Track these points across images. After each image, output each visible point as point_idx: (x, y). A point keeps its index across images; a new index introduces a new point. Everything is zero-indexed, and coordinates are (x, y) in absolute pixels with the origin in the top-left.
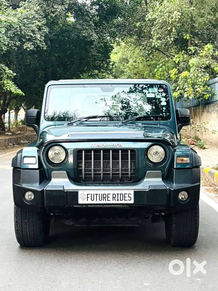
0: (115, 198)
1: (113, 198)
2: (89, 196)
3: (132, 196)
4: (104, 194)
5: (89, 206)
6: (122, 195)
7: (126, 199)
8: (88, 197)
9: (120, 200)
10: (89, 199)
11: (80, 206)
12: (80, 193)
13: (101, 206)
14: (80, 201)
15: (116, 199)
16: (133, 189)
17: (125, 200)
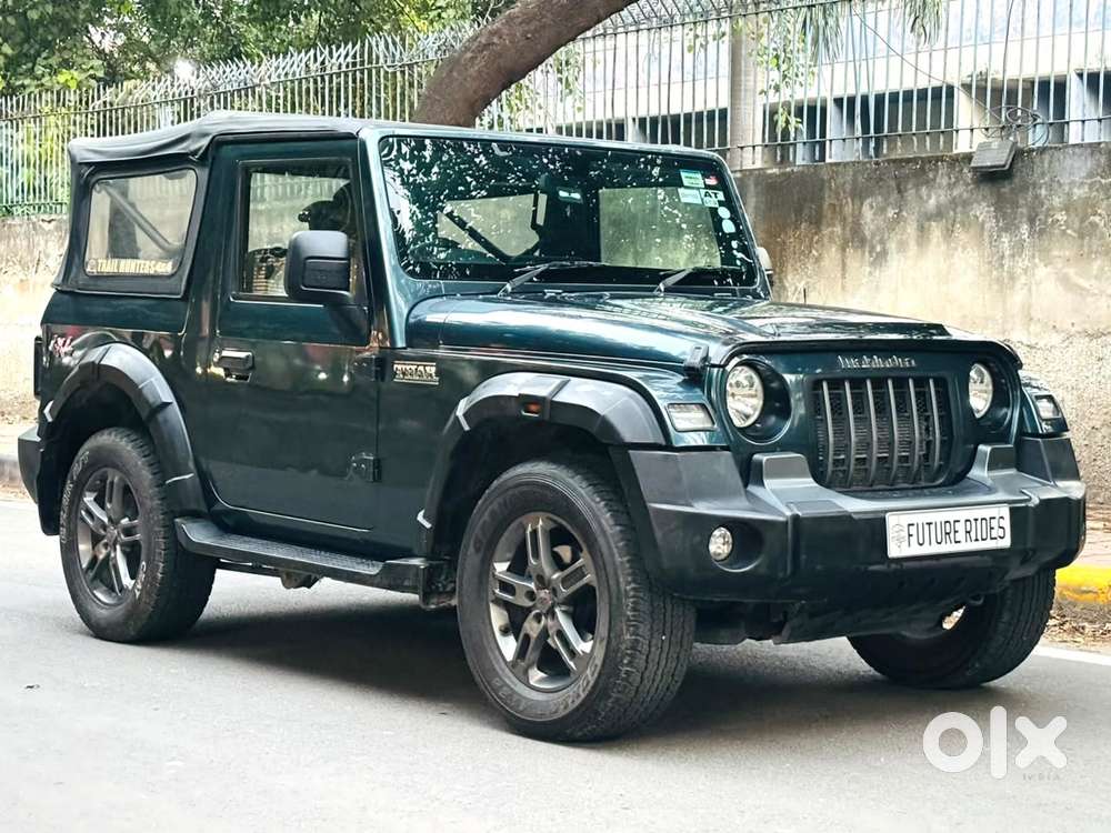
3: (1006, 523)
8: (910, 535)
9: (983, 539)
10: (914, 539)
14: (894, 551)
17: (992, 539)
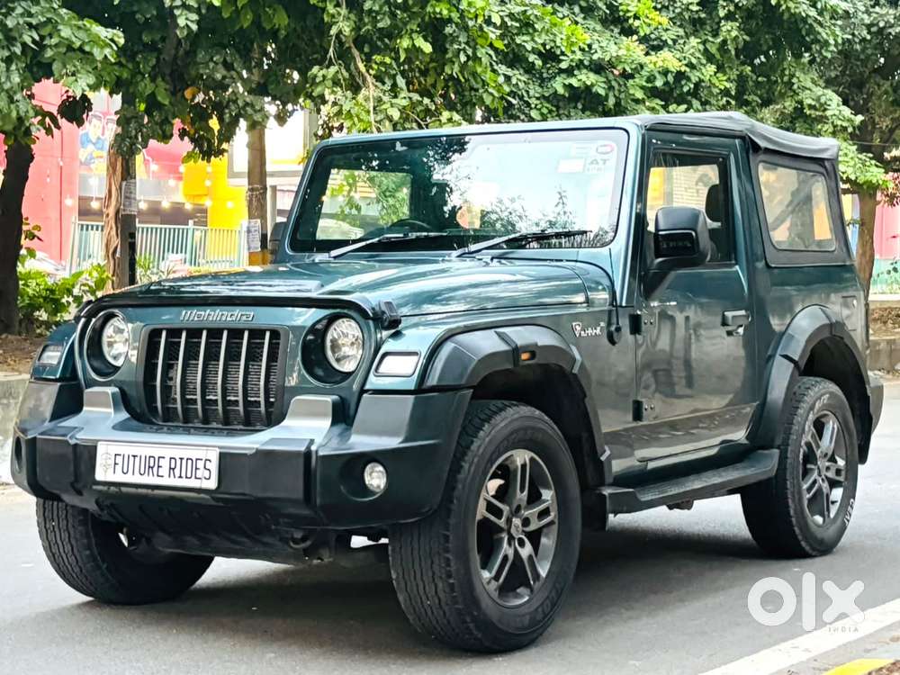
0: (173, 469)
1: (170, 468)
2: (119, 460)
4: (150, 457)
5: (124, 489)
6: (190, 462)
7: (199, 474)
11: (105, 488)
12: (101, 449)
13: (150, 491)
15: (177, 471)
16: (220, 447)
